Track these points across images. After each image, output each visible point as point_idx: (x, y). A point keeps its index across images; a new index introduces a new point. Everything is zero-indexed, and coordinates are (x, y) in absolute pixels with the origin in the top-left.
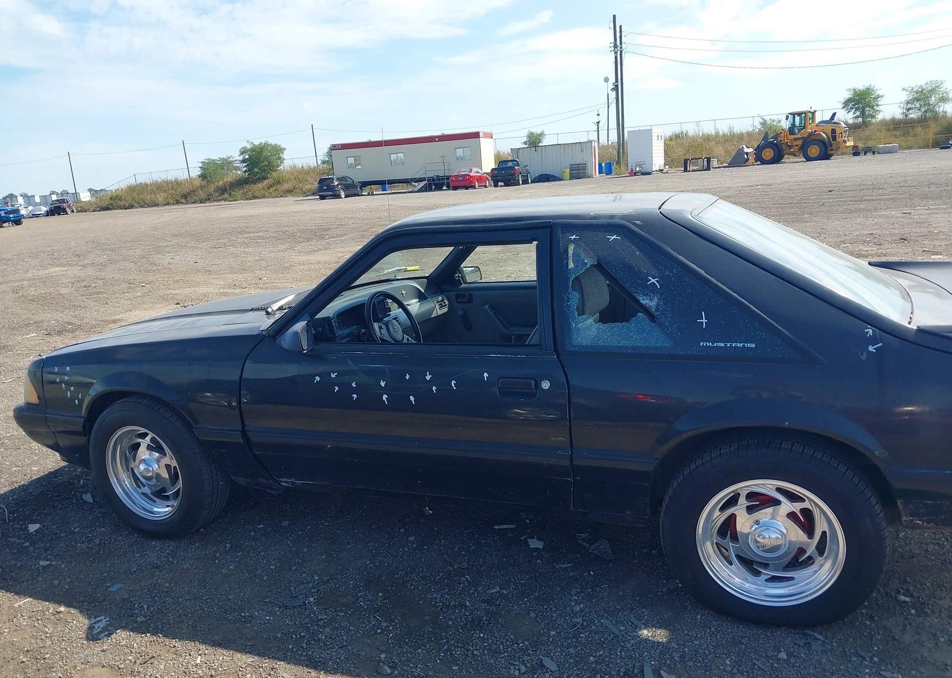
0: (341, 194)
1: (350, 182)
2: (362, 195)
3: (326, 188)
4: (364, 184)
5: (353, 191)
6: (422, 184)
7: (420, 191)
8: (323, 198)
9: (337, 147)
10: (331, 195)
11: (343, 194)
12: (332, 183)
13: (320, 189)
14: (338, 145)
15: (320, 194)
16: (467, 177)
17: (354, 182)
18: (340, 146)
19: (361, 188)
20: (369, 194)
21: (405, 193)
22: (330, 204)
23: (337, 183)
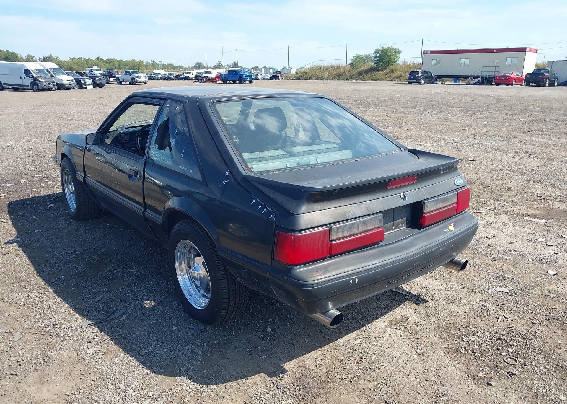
0: (422, 82)
1: (429, 74)
2: (436, 84)
3: (413, 77)
4: (440, 77)
5: (431, 81)
6: (477, 80)
7: (475, 84)
8: (410, 83)
9: (427, 52)
10: (415, 82)
11: (423, 82)
12: (418, 75)
13: (410, 78)
14: (428, 51)
15: (409, 81)
16: (508, 78)
17: (432, 75)
18: (429, 52)
19: (436, 79)
20: (442, 84)
21: (465, 84)
22: (414, 88)
23: (421, 75)
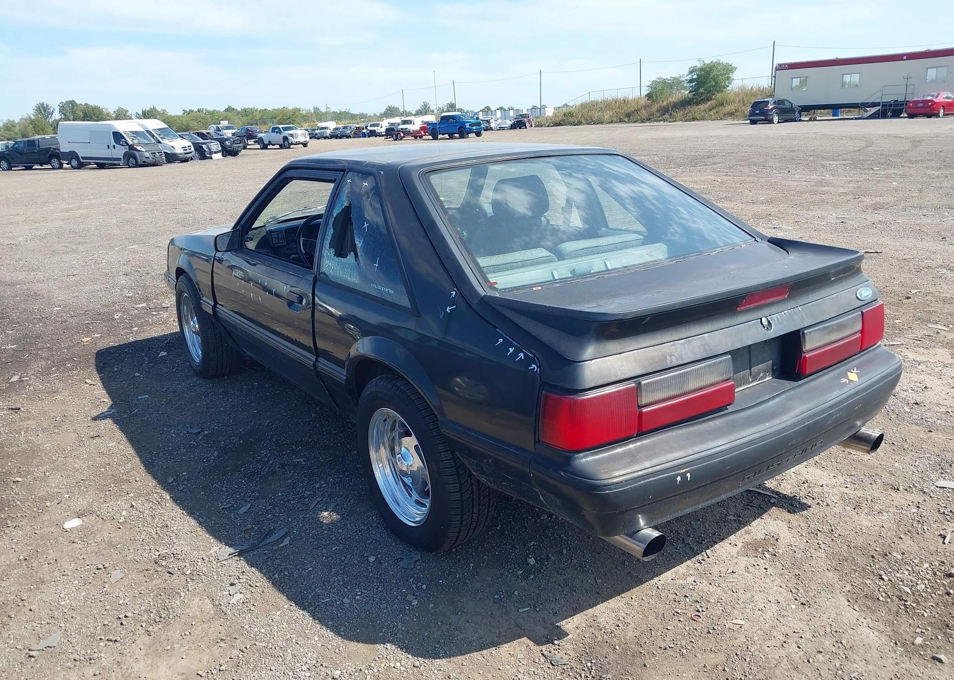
0: (774, 119)
1: (787, 105)
2: (801, 120)
3: (758, 112)
4: (806, 109)
5: (791, 116)
6: (873, 110)
7: (872, 117)
8: (753, 122)
9: (783, 66)
10: (762, 120)
11: (776, 119)
12: (766, 107)
13: (752, 114)
14: (785, 64)
15: (751, 118)
16: (930, 104)
17: (792, 105)
18: (786, 66)
19: (800, 113)
20: (810, 120)
21: (852, 119)
22: (761, 129)
23: (772, 107)
